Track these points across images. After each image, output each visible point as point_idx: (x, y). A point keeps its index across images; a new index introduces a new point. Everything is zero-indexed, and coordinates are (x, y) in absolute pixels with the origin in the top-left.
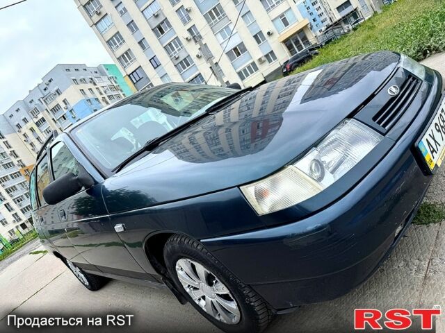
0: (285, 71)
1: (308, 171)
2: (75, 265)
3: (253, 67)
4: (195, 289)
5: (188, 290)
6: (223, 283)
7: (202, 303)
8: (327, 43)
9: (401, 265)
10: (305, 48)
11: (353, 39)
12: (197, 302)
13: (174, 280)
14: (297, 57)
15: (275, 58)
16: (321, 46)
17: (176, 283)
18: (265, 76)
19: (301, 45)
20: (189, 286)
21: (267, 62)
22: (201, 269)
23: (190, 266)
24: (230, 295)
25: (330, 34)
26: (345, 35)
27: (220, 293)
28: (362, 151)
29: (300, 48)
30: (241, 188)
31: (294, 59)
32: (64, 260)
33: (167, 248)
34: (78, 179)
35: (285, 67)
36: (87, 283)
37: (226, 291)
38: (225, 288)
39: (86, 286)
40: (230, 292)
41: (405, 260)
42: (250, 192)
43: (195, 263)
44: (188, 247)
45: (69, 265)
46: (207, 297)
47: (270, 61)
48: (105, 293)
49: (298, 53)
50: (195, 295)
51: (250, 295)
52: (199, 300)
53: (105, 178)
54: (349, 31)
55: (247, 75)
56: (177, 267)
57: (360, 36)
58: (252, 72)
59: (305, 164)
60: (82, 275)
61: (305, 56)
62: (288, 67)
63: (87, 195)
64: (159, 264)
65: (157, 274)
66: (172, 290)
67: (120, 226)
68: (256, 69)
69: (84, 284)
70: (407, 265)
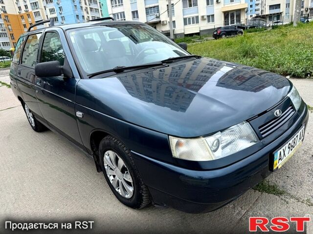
0: (215, 33)
1: (210, 145)
2: (30, 111)
3: (196, 20)
4: (111, 169)
5: (106, 167)
6: (131, 176)
7: (111, 178)
8: (251, 27)
9: (231, 206)
10: (235, 24)
11: (269, 36)
12: (108, 176)
13: (100, 158)
14: (228, 28)
15: (213, 21)
16: (246, 28)
17: (100, 160)
18: (201, 29)
19: (234, 20)
20: (108, 165)
21: (207, 21)
22: (121, 162)
23: (115, 157)
24: (132, 184)
25: (256, 22)
26: (266, 28)
27: (126, 180)
28: (244, 145)
29: (232, 22)
30: (170, 137)
31: (225, 28)
32: (23, 104)
33: (105, 141)
34: (62, 69)
35: (216, 31)
36: (33, 125)
37: (131, 181)
38: (131, 179)
39: (32, 126)
40: (133, 182)
41: (234, 205)
42: (173, 141)
43: (119, 157)
44: (120, 148)
45: (26, 109)
46: (116, 177)
47: (209, 21)
48: (43, 136)
49: (230, 25)
50: (109, 172)
51: (144, 189)
52: (110, 175)
53: (81, 78)
54: (269, 27)
55: (190, 23)
56: (106, 153)
57: (274, 36)
58: (193, 23)
59: (211, 140)
60: (33, 119)
61: (233, 30)
62: (219, 32)
63: (63, 80)
64: (95, 145)
65: (90, 149)
66: (96, 162)
67: (81, 114)
68: (197, 22)
69: (31, 124)
70: (234, 208)
